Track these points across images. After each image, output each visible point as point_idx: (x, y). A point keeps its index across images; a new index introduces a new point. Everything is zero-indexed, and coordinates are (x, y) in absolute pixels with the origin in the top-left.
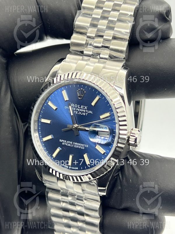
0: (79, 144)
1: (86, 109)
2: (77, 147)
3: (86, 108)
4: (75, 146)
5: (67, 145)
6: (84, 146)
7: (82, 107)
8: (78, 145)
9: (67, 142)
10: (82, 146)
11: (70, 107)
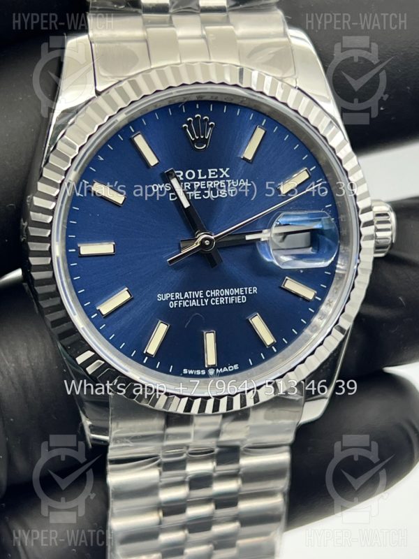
0: (227, 292)
1: (227, 176)
2: (222, 302)
3: (224, 173)
4: (214, 301)
5: (185, 304)
6: (244, 292)
7: (210, 174)
8: (224, 296)
9: (183, 296)
10: (237, 295)
11: (174, 182)
